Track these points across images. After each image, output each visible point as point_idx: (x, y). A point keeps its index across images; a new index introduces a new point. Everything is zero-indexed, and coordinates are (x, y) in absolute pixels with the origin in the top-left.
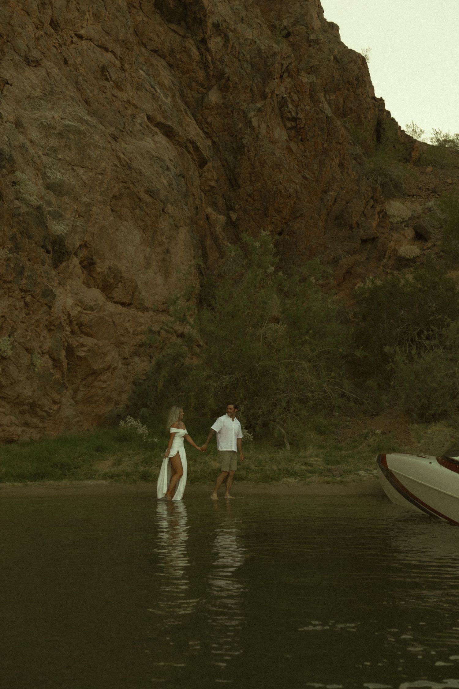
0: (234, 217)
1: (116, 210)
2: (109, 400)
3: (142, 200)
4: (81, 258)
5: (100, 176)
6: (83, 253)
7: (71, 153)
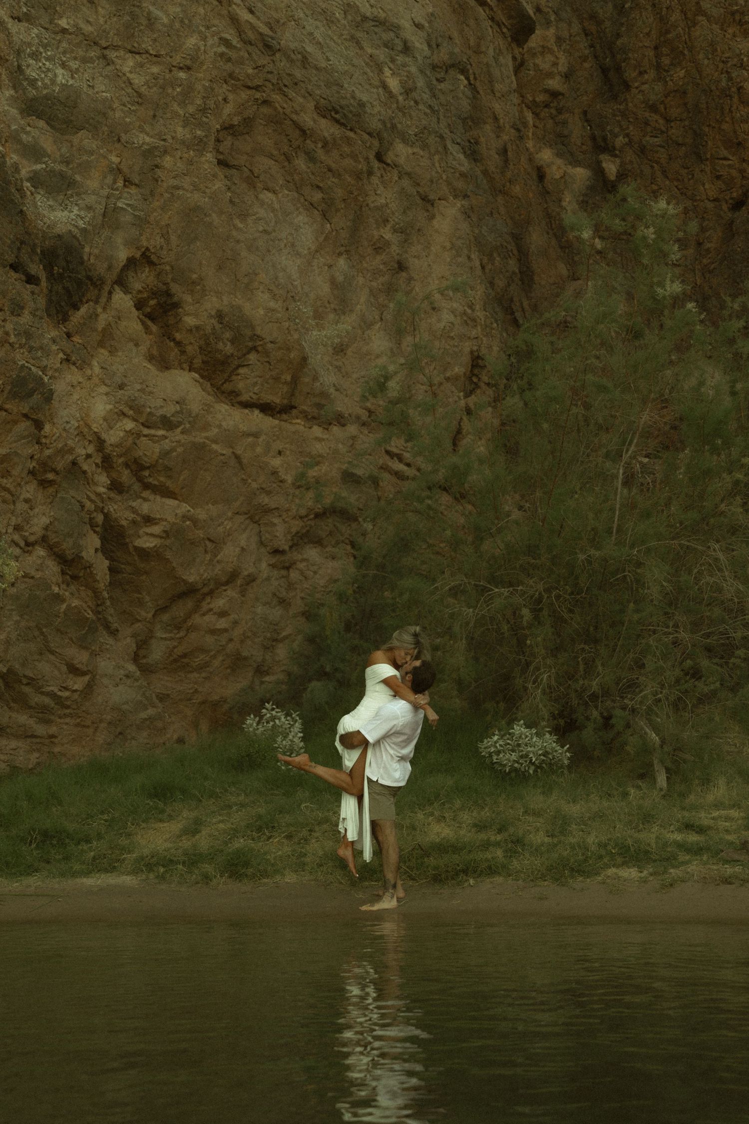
0: (611, 168)
1: (236, 163)
2: (237, 662)
3: (308, 132)
4: (140, 292)
5: (182, 75)
6: (142, 280)
7: (97, 12)
